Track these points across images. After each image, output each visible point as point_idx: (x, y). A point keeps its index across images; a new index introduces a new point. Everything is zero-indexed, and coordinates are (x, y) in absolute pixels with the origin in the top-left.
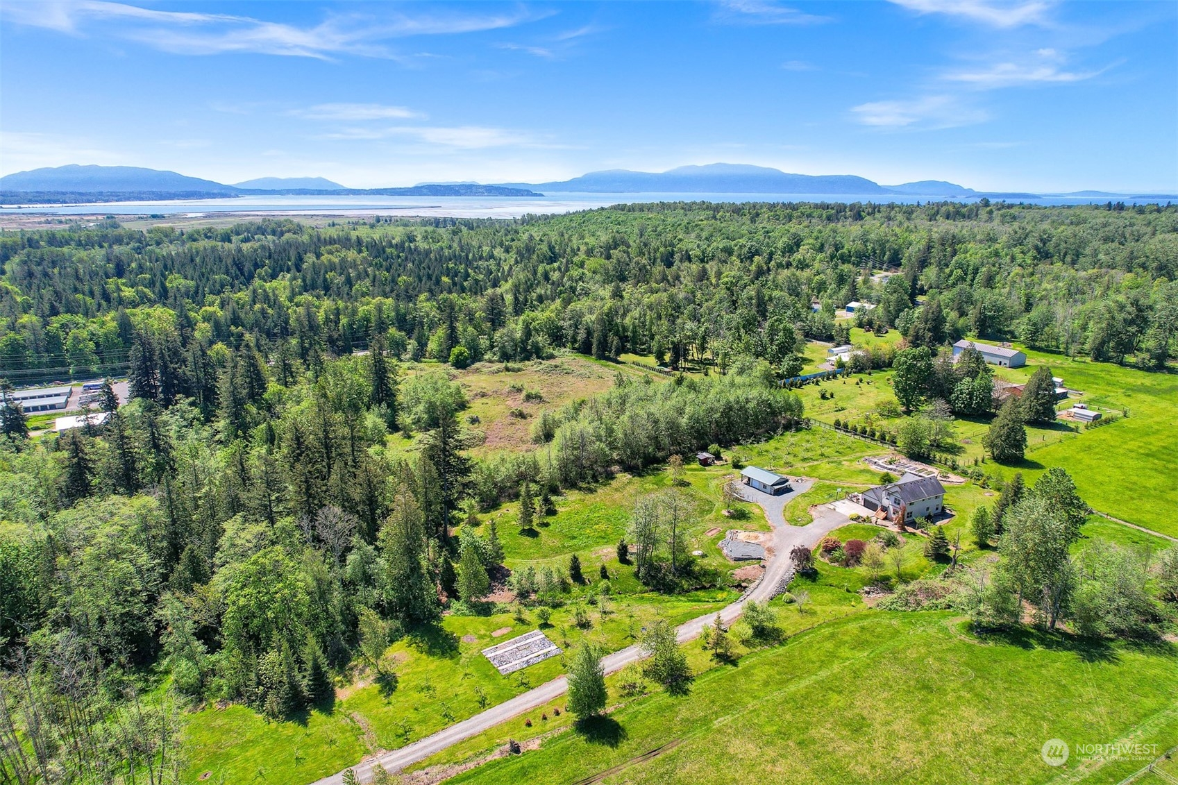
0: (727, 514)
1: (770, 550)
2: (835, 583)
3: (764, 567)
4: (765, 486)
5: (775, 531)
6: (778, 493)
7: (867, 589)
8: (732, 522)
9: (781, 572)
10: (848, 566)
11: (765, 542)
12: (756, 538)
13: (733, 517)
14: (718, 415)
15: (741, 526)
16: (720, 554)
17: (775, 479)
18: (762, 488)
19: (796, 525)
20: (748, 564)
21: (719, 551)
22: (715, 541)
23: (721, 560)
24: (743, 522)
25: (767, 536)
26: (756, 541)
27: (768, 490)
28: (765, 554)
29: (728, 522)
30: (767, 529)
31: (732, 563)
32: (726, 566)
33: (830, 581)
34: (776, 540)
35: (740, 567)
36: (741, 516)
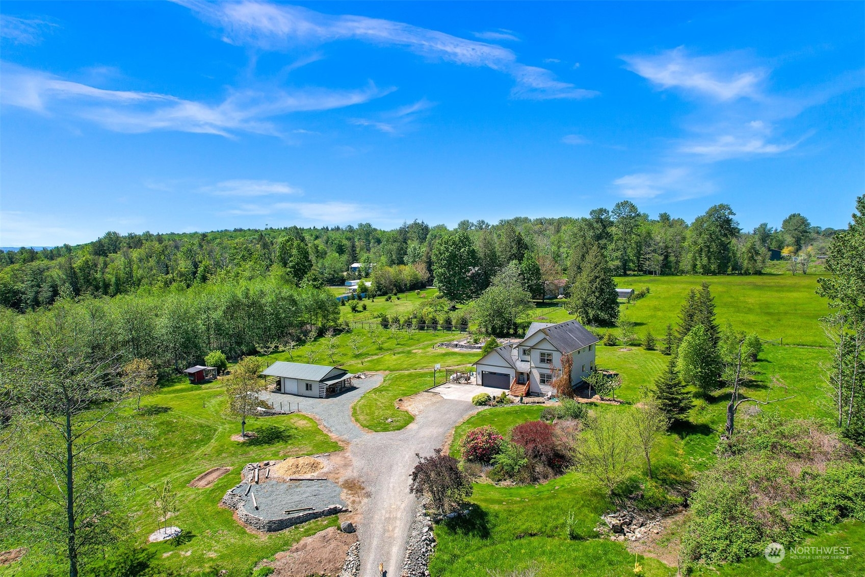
0: (241, 439)
1: (352, 486)
2: (536, 527)
3: (350, 529)
4: (308, 387)
5: (350, 448)
6: (333, 392)
7: (612, 520)
8: (254, 451)
9: (399, 531)
10: (535, 480)
11: (336, 471)
12: (314, 466)
13: (254, 441)
14: (220, 313)
15: (276, 454)
16: (229, 523)
17: (323, 370)
18: (303, 390)
19: (385, 430)
20: (308, 533)
21: (226, 518)
22: (214, 495)
23: (233, 539)
24: (279, 446)
25: (337, 460)
26: (315, 475)
27: (316, 390)
28: (345, 498)
29: (246, 453)
30: (332, 448)
31: (264, 538)
32: (248, 551)
33: (522, 524)
34: (357, 463)
35: (285, 545)
36: (273, 437)
